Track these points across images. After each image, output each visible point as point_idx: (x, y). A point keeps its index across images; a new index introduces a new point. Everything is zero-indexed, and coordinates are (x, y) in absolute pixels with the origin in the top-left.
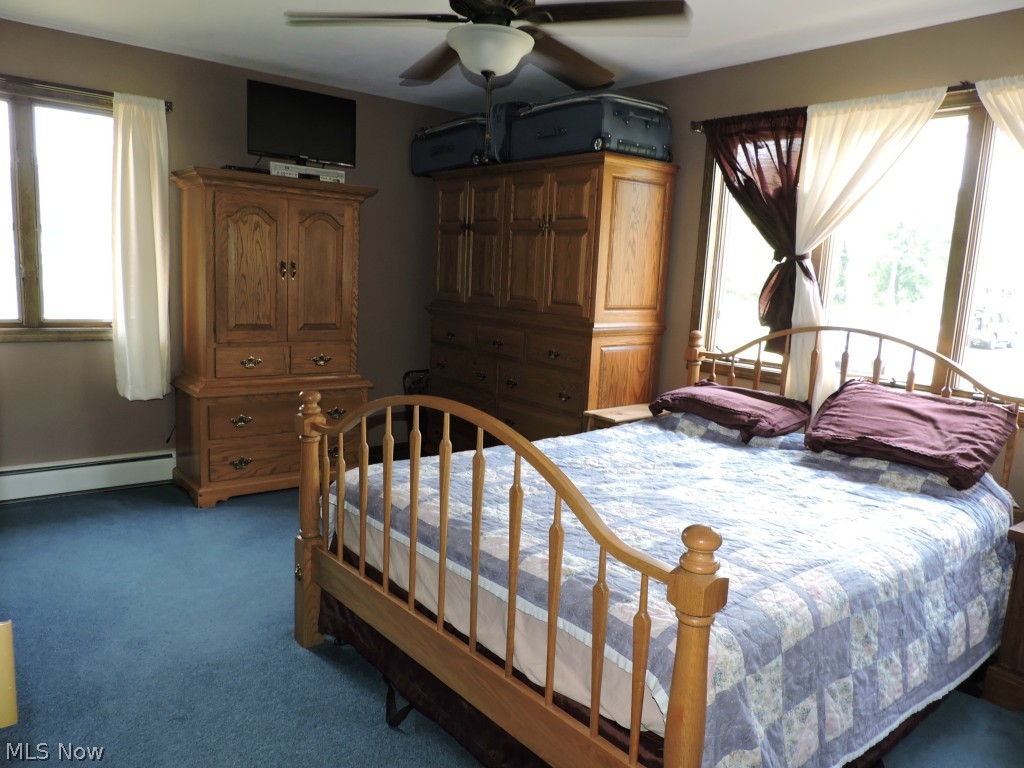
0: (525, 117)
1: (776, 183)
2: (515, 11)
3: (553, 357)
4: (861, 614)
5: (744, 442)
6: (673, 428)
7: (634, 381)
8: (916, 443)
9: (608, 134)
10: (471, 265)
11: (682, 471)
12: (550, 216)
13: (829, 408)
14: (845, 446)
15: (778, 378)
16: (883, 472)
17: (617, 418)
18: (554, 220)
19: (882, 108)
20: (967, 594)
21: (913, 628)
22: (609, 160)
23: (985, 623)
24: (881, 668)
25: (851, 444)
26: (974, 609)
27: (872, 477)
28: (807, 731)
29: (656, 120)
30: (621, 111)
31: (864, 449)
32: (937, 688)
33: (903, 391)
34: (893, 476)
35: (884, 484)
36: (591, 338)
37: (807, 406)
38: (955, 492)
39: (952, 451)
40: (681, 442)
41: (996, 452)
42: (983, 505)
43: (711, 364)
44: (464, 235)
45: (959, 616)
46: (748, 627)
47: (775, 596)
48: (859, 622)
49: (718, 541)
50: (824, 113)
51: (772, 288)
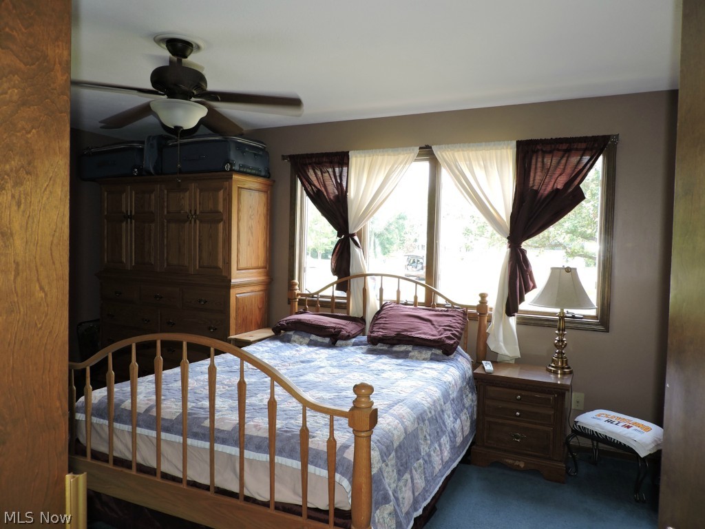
0: (172, 146)
1: (335, 193)
2: (195, 92)
3: (203, 303)
4: (421, 425)
5: (332, 345)
6: (289, 341)
7: (256, 315)
8: (425, 333)
9: (233, 161)
10: (133, 244)
11: (306, 365)
12: (195, 211)
13: (377, 320)
14: (389, 339)
15: (344, 306)
16: (410, 352)
17: (252, 339)
18: (198, 213)
19: (388, 155)
20: (460, 409)
21: (442, 430)
22: (235, 177)
23: (468, 424)
24: (432, 453)
25: (392, 338)
26: (464, 417)
27: (404, 355)
28: (408, 491)
29: (261, 153)
30: (240, 147)
31: (399, 340)
32: (454, 462)
33: (413, 307)
34: (415, 353)
35: (411, 358)
36: (230, 288)
37: (362, 320)
38: (446, 357)
39: (442, 336)
40: (298, 349)
41: (461, 334)
42: (459, 362)
43: (304, 300)
44: (127, 223)
45: (458, 421)
46: (379, 438)
47: (385, 421)
48: (422, 429)
49: (371, 389)
50: (358, 156)
51: (337, 253)
